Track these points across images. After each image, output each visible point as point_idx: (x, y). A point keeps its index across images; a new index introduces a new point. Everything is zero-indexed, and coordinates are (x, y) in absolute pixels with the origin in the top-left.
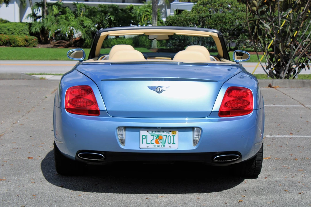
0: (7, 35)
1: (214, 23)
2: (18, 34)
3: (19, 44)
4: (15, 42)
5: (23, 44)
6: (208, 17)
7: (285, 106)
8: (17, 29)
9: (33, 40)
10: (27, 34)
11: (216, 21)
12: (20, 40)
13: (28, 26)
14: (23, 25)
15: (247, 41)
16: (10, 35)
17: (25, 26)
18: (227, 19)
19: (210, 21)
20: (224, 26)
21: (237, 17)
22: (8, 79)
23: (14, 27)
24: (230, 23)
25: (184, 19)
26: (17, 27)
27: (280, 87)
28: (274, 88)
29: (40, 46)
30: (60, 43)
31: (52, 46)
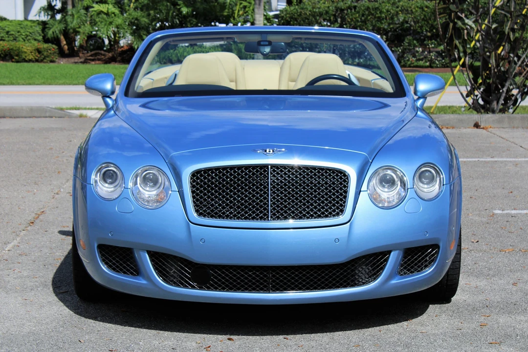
0: (5, 42)
1: (361, 19)
2: (24, 40)
3: (26, 57)
4: (20, 54)
5: (33, 57)
6: (351, 10)
7: (511, 159)
8: (22, 31)
9: (50, 50)
10: (39, 41)
11: (365, 16)
12: (28, 50)
13: (41, 27)
14: (33, 24)
15: (417, 49)
16: (10, 42)
17: (36, 26)
18: (383, 12)
19: (354, 16)
20: (378, 25)
21: (400, 8)
22: (25, 117)
23: (17, 29)
24: (389, 19)
25: (310, 13)
26: (22, 28)
27: (494, 128)
28: (483, 128)
29: (62, 61)
30: (96, 55)
31: (82, 60)
